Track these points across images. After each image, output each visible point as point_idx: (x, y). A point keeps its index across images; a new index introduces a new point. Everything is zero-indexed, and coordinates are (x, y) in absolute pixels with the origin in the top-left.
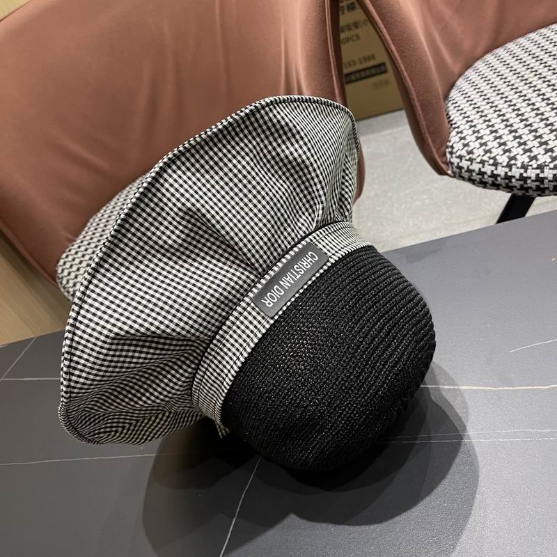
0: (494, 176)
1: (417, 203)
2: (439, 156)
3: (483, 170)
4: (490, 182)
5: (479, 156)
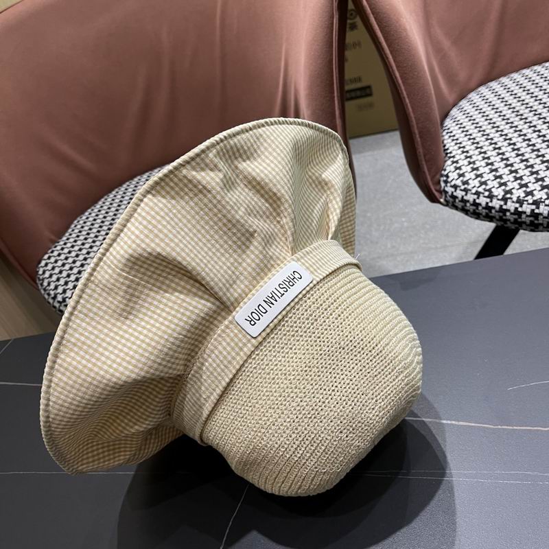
0: (488, 208)
1: (396, 225)
2: (433, 184)
3: (477, 201)
4: (484, 214)
5: (474, 187)
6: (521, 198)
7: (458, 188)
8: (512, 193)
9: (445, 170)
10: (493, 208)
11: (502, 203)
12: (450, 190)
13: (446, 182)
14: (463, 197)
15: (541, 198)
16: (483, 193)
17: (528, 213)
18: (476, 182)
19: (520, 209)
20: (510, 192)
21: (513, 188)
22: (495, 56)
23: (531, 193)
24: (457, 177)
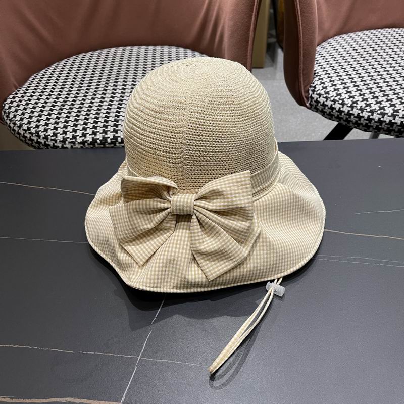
0: (340, 111)
2: (304, 92)
3: (333, 106)
4: (336, 115)
5: (333, 96)
6: (363, 107)
7: (322, 96)
8: (357, 104)
9: (313, 83)
10: (344, 112)
11: (350, 109)
12: (315, 96)
13: (313, 91)
14: (324, 102)
15: (375, 109)
16: (338, 101)
17: (366, 118)
18: (334, 94)
19: (361, 115)
20: (356, 102)
21: (358, 101)
23: (369, 105)
24: (321, 89)
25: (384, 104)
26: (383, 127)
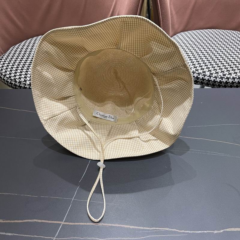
6: (194, 71)
17: (196, 77)
21: (192, 68)
22: (188, 23)
23: (197, 70)
25: (205, 70)
26: (205, 82)
